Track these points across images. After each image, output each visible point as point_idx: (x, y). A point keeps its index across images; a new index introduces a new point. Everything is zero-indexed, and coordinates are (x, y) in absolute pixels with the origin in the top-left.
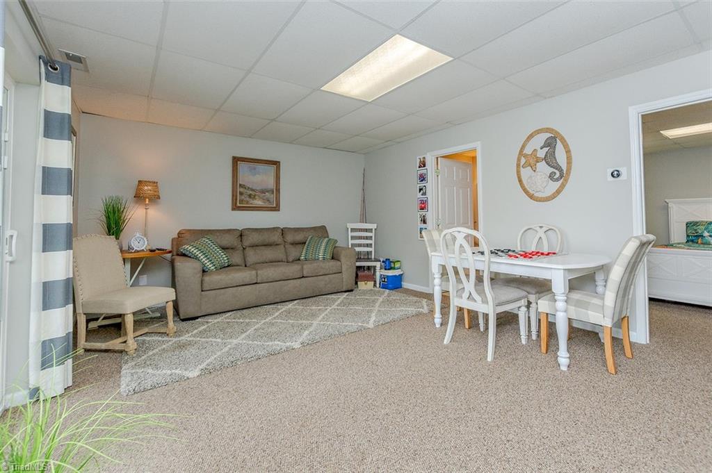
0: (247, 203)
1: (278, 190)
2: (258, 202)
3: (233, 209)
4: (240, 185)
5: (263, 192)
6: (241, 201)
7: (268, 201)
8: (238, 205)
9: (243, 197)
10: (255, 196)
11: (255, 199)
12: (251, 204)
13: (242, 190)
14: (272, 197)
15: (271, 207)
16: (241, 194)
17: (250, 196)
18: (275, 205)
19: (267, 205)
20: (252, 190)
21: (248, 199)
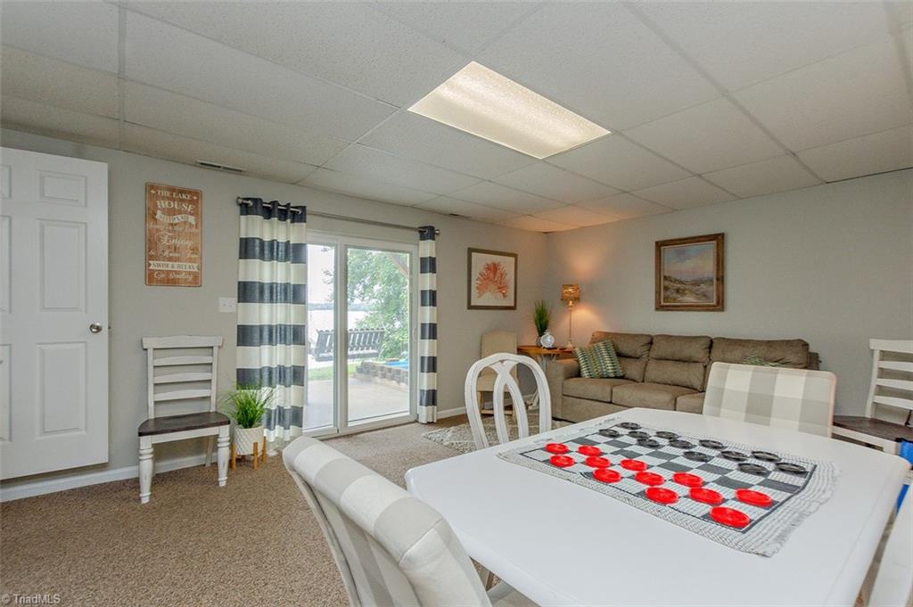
0: (675, 300)
1: (721, 279)
2: (689, 299)
3: (657, 309)
4: (665, 277)
5: (696, 283)
6: (666, 299)
7: (705, 296)
8: (662, 303)
9: (669, 293)
10: (684, 290)
11: (685, 294)
12: (679, 302)
13: (667, 283)
14: (712, 290)
15: (709, 306)
16: (666, 288)
17: (678, 291)
18: (715, 303)
19: (701, 302)
20: (681, 282)
21: (675, 295)
